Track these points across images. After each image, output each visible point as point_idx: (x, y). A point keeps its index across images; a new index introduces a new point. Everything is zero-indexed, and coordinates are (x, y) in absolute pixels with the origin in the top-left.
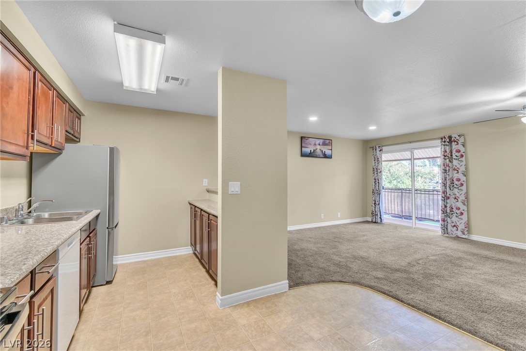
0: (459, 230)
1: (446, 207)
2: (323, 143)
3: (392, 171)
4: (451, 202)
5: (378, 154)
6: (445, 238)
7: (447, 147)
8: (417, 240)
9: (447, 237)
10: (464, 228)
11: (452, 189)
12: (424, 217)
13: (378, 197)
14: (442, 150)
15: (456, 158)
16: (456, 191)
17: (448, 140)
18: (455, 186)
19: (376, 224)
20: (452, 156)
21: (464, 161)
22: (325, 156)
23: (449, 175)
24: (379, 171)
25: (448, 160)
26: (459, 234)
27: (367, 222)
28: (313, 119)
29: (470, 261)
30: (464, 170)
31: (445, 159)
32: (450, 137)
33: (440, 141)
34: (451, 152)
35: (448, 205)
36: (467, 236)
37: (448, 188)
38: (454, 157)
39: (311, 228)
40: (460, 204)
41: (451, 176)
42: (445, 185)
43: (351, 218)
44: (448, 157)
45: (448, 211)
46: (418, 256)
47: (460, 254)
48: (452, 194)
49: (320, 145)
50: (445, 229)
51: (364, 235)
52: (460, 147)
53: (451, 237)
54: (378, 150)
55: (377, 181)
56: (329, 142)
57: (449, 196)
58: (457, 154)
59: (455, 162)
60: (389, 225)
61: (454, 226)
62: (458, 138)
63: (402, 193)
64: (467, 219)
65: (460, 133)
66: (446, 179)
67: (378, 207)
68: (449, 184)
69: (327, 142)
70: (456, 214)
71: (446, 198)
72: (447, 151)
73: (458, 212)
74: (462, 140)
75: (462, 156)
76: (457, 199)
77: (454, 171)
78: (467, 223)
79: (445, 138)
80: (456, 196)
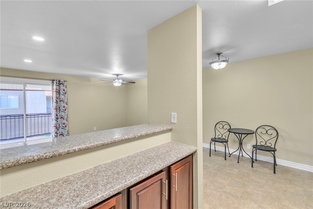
10: (67, 134)
15: (63, 94)
21: (66, 96)
30: (67, 101)
32: (59, 81)
37: (58, 112)
40: (65, 121)
44: (58, 93)
45: (58, 126)
48: (59, 116)
52: (65, 88)
61: (61, 135)
64: (68, 129)
72: (58, 89)
73: (64, 125)
74: (65, 84)
75: (66, 93)
76: (64, 118)
77: (61, 102)
78: (68, 131)
79: (57, 81)
80: (63, 117)
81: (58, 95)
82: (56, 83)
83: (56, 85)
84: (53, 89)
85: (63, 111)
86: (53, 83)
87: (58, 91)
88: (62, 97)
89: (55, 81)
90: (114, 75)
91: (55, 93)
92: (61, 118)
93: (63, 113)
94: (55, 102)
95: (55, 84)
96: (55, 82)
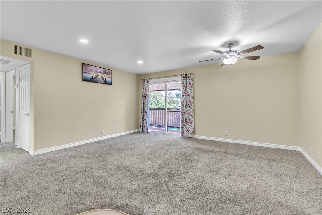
0: (190, 133)
1: (183, 119)
2: (104, 72)
3: (157, 99)
4: (186, 115)
5: (146, 85)
6: (183, 139)
7: (185, 81)
8: (167, 143)
9: (184, 138)
10: (192, 131)
11: (186, 107)
12: (172, 126)
13: (145, 114)
14: (182, 82)
15: (189, 88)
16: (189, 108)
17: (185, 77)
18: (188, 106)
19: (144, 133)
20: (187, 86)
21: (193, 90)
22: (106, 83)
23: (185, 98)
24: (146, 96)
25: (185, 89)
26: (190, 136)
27: (139, 132)
28: (84, 41)
29: (195, 155)
30: (193, 95)
31: (183, 89)
32: (186, 75)
33: (181, 77)
34: (186, 84)
35: (185, 118)
36: (193, 136)
37: (184, 107)
38: (188, 87)
39: (91, 143)
40: (190, 117)
41: (186, 100)
42: (183, 105)
43: (127, 130)
44: (185, 87)
45: (185, 122)
46: (166, 157)
47: (191, 150)
48: (186, 111)
49: (101, 73)
50: (183, 133)
51: (133, 144)
52: (191, 81)
53: (186, 138)
54: (146, 81)
55: (145, 103)
56: (110, 72)
57: (185, 112)
58: (189, 85)
59: (188, 90)
60: (152, 133)
61: (187, 131)
62: (190, 75)
63: (161, 111)
64: (194, 126)
65: (191, 72)
66: (183, 101)
67: (146, 121)
68: (186, 104)
69: (108, 71)
70: (188, 123)
71: (184, 113)
72: (184, 83)
73: (190, 122)
74: (192, 77)
75: (192, 87)
76: (189, 114)
77: (188, 96)
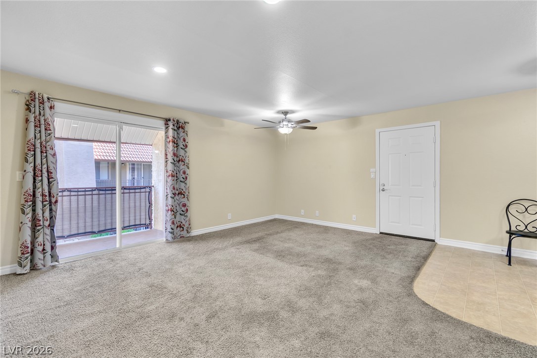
0: (185, 229)
10: (188, 226)
15: (183, 147)
21: (188, 152)
26: (185, 234)
30: (188, 162)
32: (178, 121)
40: (185, 201)
52: (185, 136)
58: (184, 143)
61: (178, 227)
62: (184, 124)
64: (189, 215)
73: (184, 209)
74: (186, 128)
75: (186, 146)
76: (184, 195)
77: (180, 162)
78: (189, 220)
79: (174, 121)
80: (183, 191)
81: (176, 149)
82: (174, 125)
83: (172, 129)
84: (167, 137)
85: (182, 180)
86: (167, 126)
87: (176, 140)
88: (182, 152)
89: (172, 121)
90: (279, 112)
91: (171, 145)
92: (179, 194)
93: (183, 184)
94: (171, 163)
95: (171, 126)
96: (171, 124)
